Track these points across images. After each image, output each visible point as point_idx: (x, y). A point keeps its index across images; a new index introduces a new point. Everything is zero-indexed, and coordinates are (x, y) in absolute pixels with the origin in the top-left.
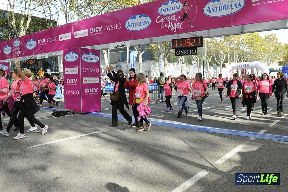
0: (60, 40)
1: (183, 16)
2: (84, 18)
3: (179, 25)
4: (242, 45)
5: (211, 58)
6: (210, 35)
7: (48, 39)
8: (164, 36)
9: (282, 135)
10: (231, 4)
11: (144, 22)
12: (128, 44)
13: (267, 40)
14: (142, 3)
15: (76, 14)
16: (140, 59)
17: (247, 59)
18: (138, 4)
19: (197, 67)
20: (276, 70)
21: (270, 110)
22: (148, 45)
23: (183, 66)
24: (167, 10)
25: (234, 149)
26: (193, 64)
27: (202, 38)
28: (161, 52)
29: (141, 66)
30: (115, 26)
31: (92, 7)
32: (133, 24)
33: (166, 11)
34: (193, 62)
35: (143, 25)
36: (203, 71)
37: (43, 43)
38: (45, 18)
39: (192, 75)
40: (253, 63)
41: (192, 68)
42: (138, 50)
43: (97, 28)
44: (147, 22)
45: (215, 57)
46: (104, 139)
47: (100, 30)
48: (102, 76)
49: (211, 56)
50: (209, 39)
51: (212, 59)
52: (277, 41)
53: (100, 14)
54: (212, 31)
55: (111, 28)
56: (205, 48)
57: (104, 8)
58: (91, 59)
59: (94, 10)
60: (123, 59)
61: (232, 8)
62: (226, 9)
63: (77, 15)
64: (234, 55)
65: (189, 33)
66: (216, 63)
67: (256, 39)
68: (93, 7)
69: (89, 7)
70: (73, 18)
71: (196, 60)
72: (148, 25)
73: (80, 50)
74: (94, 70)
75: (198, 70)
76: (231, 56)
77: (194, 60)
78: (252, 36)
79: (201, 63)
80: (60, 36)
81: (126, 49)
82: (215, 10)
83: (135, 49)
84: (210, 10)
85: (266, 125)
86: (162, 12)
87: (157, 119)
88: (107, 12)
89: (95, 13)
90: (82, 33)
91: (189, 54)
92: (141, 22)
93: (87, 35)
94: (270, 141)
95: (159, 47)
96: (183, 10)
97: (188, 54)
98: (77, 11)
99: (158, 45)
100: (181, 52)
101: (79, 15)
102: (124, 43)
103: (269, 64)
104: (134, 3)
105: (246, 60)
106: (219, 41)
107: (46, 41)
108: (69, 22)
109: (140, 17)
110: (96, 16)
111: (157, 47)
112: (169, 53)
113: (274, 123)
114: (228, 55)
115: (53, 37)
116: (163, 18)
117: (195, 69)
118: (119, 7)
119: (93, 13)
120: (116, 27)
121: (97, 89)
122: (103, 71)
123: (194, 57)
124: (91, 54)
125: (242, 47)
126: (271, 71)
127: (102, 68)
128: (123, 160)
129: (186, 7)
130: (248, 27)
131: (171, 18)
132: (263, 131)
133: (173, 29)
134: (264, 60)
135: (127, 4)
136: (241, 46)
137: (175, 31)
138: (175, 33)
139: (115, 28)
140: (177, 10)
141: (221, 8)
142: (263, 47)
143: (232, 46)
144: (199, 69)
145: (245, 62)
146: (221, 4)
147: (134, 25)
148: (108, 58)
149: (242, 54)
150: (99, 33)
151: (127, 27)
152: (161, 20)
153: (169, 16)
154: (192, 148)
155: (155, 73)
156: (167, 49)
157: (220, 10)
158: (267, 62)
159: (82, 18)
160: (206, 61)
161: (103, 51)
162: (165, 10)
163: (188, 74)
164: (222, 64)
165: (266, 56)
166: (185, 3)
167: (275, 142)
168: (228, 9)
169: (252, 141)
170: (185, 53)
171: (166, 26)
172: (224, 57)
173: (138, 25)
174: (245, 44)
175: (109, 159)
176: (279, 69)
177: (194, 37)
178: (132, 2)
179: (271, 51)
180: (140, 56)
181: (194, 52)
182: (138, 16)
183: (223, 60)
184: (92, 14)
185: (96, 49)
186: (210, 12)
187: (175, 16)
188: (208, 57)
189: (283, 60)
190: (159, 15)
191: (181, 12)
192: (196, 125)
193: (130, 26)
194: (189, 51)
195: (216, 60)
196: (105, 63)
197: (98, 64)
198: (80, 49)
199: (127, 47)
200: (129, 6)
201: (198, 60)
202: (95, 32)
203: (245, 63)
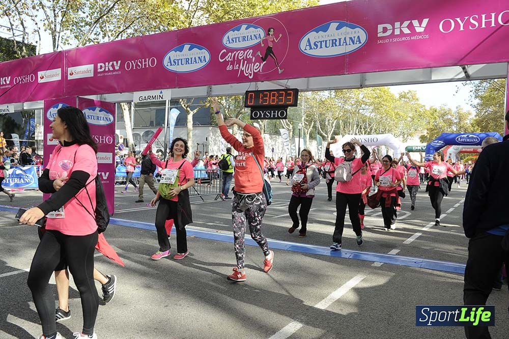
0: (40, 81)
1: (266, 53)
2: (88, 44)
3: (258, 67)
4: (363, 106)
5: (312, 126)
6: (311, 87)
7: (16, 79)
8: (232, 85)
9: (425, 258)
10: (345, 38)
11: (197, 59)
12: (167, 94)
13: (403, 99)
14: (196, 25)
15: (73, 35)
16: (190, 122)
17: (371, 130)
18: (188, 26)
19: (288, 139)
20: (417, 150)
21: (407, 215)
22: (204, 99)
23: (264, 138)
24: (237, 39)
25: (347, 283)
26: (282, 134)
27: (296, 91)
28: (227, 111)
29: (191, 134)
30: (145, 61)
31: (104, 24)
32: (178, 60)
33: (236, 42)
34: (282, 131)
35: (196, 63)
36: (299, 148)
37: (6, 84)
38: (12, 39)
39: (280, 154)
40: (381, 137)
41: (280, 142)
42: (186, 105)
43: (111, 63)
44: (203, 59)
45: (318, 125)
46: (117, 266)
47: (117, 68)
48: (118, 151)
49: (313, 123)
50: (309, 94)
51: (314, 127)
52: (418, 103)
53: (119, 38)
54: (313, 80)
55: (137, 65)
56: (303, 107)
57: (126, 29)
58: (98, 118)
59: (108, 30)
60: (159, 121)
61: (346, 45)
62: (336, 45)
63: (76, 37)
64: (349, 122)
65: (275, 81)
66: (321, 135)
67: (385, 98)
68: (107, 26)
69: (98, 25)
70: (67, 42)
71: (287, 127)
72: (204, 63)
73: (77, 102)
74: (102, 138)
75: (289, 146)
76: (345, 123)
77: (284, 128)
78: (378, 91)
79: (296, 133)
80: (40, 74)
81: (164, 103)
82: (319, 46)
83: (182, 103)
84: (310, 45)
85: (400, 240)
86: (230, 43)
87: (215, 231)
88: (131, 36)
89: (109, 37)
90: (83, 71)
91: (274, 118)
92: (191, 58)
93: (92, 75)
94: (405, 269)
95: (224, 102)
96: (265, 41)
97: (272, 116)
98: (76, 31)
99: (221, 99)
100: (260, 113)
101: (79, 37)
102: (161, 93)
103: (405, 140)
104: (182, 24)
105: (369, 132)
106: (326, 97)
107: (11, 81)
108: (59, 49)
109: (190, 49)
110: (110, 41)
111: (220, 103)
112: (241, 113)
113: (412, 238)
114: (341, 121)
115: (27, 74)
116: (230, 54)
117: (285, 144)
118: (155, 29)
119: (105, 36)
120: (147, 63)
121: (108, 173)
122: (121, 141)
123: (283, 122)
124: (98, 109)
125: (364, 109)
126: (409, 150)
127: (119, 136)
128: (151, 305)
129: (271, 38)
130: (371, 77)
131: (244, 54)
132: (394, 252)
133: (247, 74)
134: (398, 131)
135: (169, 24)
136: (361, 108)
137: (251, 77)
138: (251, 81)
139: (145, 65)
140: (255, 42)
141: (328, 42)
142: (396, 111)
143: (346, 107)
144: (291, 144)
145: (368, 134)
146: (328, 36)
147: (180, 61)
148: (130, 117)
149: (364, 121)
150: (114, 73)
151: (167, 66)
152: (227, 57)
153: (241, 50)
154: (276, 282)
155: (216, 148)
156: (238, 107)
157: (326, 47)
158: (401, 136)
159: (86, 43)
160: (304, 131)
161: (121, 105)
162: (234, 40)
163: (273, 151)
164: (330, 137)
165: (401, 125)
166: (269, 31)
167: (412, 270)
168: (340, 45)
169: (376, 268)
170: (268, 116)
171: (236, 67)
172: (334, 125)
173: (187, 62)
174: (368, 104)
175: (124, 304)
176: (422, 148)
177: (283, 88)
178: (177, 21)
179: (409, 119)
180: (190, 117)
181: (282, 114)
182: (187, 47)
183: (331, 130)
184: (103, 38)
185: (107, 101)
186: (311, 48)
187: (251, 51)
188: (307, 123)
189: (427, 133)
190: (225, 48)
191: (263, 45)
192: (284, 241)
193: (173, 63)
194: (274, 112)
195: (320, 129)
196: (125, 127)
197: (110, 129)
198: (77, 99)
199: (166, 101)
200: (173, 28)
201: (291, 128)
202: (107, 69)
203: (367, 137)
